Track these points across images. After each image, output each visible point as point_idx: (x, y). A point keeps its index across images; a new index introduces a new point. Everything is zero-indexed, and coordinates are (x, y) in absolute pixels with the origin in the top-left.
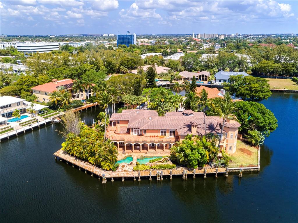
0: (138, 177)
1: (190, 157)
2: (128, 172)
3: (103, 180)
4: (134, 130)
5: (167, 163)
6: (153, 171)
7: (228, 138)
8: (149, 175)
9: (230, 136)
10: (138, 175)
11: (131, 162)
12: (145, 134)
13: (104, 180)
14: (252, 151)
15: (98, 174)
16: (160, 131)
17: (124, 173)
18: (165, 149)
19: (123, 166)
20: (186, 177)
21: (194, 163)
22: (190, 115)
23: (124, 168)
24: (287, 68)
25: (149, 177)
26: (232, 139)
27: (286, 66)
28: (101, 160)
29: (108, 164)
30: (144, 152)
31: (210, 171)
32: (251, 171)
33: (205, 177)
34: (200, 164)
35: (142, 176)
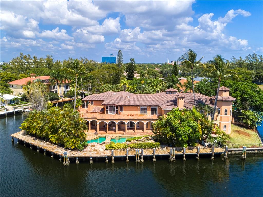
0: (111, 157)
1: (179, 131)
2: (99, 152)
3: (64, 161)
4: (109, 107)
5: (148, 142)
6: (130, 150)
7: (222, 115)
8: (125, 155)
9: (223, 112)
10: (111, 154)
11: (103, 142)
12: (122, 112)
13: (66, 161)
14: (249, 133)
15: (59, 154)
16: (139, 108)
17: (93, 152)
18: (146, 130)
19: (93, 146)
20: (174, 157)
21: (184, 138)
22: (173, 93)
23: (94, 147)
24: (260, 74)
25: (125, 158)
26: (226, 115)
27: (259, 72)
28: (64, 135)
29: (72, 140)
30: (120, 133)
31: (204, 151)
32: (255, 153)
33: (198, 158)
34: (191, 143)
35: (117, 156)
